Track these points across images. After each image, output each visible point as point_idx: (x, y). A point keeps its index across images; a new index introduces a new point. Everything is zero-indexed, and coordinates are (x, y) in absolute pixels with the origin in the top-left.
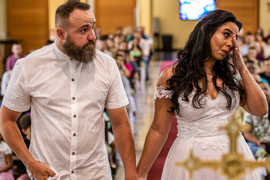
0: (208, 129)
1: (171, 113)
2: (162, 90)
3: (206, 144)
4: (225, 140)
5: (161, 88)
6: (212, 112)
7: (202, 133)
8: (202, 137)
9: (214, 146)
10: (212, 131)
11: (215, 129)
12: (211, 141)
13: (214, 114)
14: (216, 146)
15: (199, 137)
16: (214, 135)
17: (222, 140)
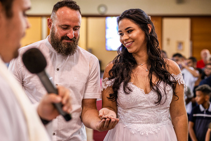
0: (138, 117)
1: (109, 99)
2: (107, 81)
3: (135, 129)
4: (152, 128)
5: (106, 80)
6: (144, 105)
7: (133, 120)
8: (133, 123)
9: (141, 132)
10: (142, 119)
11: (145, 118)
12: (139, 128)
13: (145, 107)
14: (143, 132)
15: (131, 122)
16: (143, 123)
17: (149, 128)
